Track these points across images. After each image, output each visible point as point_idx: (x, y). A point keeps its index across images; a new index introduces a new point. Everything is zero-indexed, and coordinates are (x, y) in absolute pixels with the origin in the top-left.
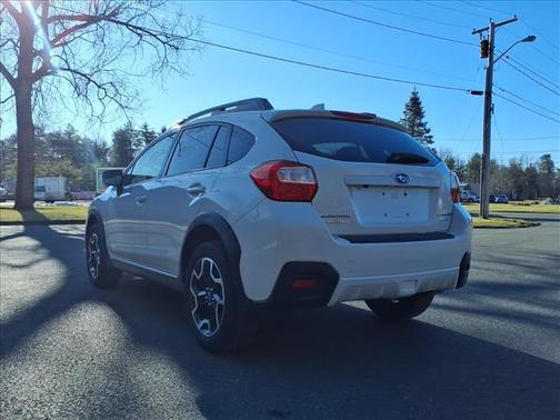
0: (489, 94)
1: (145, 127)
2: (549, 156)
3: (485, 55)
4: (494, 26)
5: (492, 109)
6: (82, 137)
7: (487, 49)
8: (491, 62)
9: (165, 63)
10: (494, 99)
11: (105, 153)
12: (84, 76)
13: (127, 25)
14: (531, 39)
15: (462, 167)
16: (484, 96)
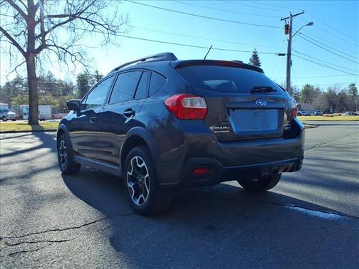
0: (289, 55)
1: (97, 72)
2: (354, 85)
3: (287, 33)
4: (292, 16)
5: (291, 63)
6: (58, 79)
7: (288, 29)
8: (291, 37)
9: (108, 41)
10: (292, 58)
11: (72, 89)
12: (63, 49)
13: (86, 19)
14: (311, 24)
15: (298, 93)
16: (286, 56)
